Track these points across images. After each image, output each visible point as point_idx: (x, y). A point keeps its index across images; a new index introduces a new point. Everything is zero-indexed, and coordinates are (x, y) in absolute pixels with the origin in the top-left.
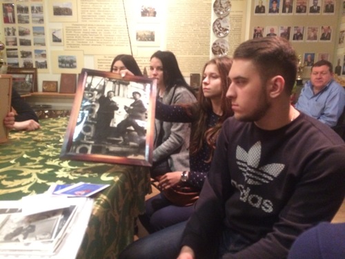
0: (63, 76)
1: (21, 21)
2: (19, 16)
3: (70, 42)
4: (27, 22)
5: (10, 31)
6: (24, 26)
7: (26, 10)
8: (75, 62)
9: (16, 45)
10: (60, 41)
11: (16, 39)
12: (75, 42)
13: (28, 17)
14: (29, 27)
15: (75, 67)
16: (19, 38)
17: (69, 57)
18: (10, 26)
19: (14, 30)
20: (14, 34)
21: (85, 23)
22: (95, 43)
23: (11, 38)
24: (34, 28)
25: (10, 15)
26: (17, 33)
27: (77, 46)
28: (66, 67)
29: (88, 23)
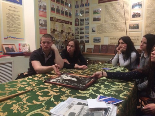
0: (95, 46)
1: (81, 25)
2: (80, 23)
3: (99, 32)
4: (83, 25)
5: (77, 29)
6: (82, 27)
7: (83, 20)
8: (100, 40)
9: (78, 34)
10: (95, 31)
11: (78, 32)
12: (101, 32)
13: (83, 23)
14: (83, 27)
15: (100, 42)
16: (79, 31)
17: (98, 38)
18: (77, 27)
19: (78, 28)
20: (78, 30)
21: (106, 23)
22: (109, 31)
23: (77, 31)
24: (85, 27)
25: (77, 23)
26: (79, 29)
27: (102, 33)
28: (96, 42)
29: (107, 23)
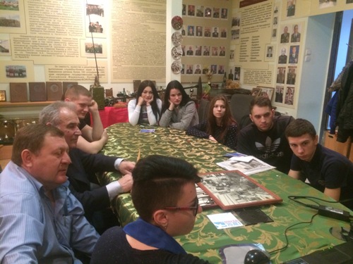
3: (19, 53)
8: (25, 71)
10: (7, 51)
12: (24, 53)
15: (24, 76)
17: (18, 66)
21: (34, 35)
22: (45, 53)
27: (27, 56)
28: (14, 76)
29: (37, 34)
